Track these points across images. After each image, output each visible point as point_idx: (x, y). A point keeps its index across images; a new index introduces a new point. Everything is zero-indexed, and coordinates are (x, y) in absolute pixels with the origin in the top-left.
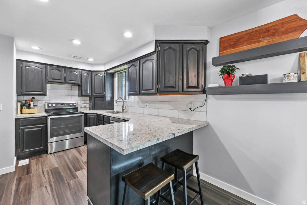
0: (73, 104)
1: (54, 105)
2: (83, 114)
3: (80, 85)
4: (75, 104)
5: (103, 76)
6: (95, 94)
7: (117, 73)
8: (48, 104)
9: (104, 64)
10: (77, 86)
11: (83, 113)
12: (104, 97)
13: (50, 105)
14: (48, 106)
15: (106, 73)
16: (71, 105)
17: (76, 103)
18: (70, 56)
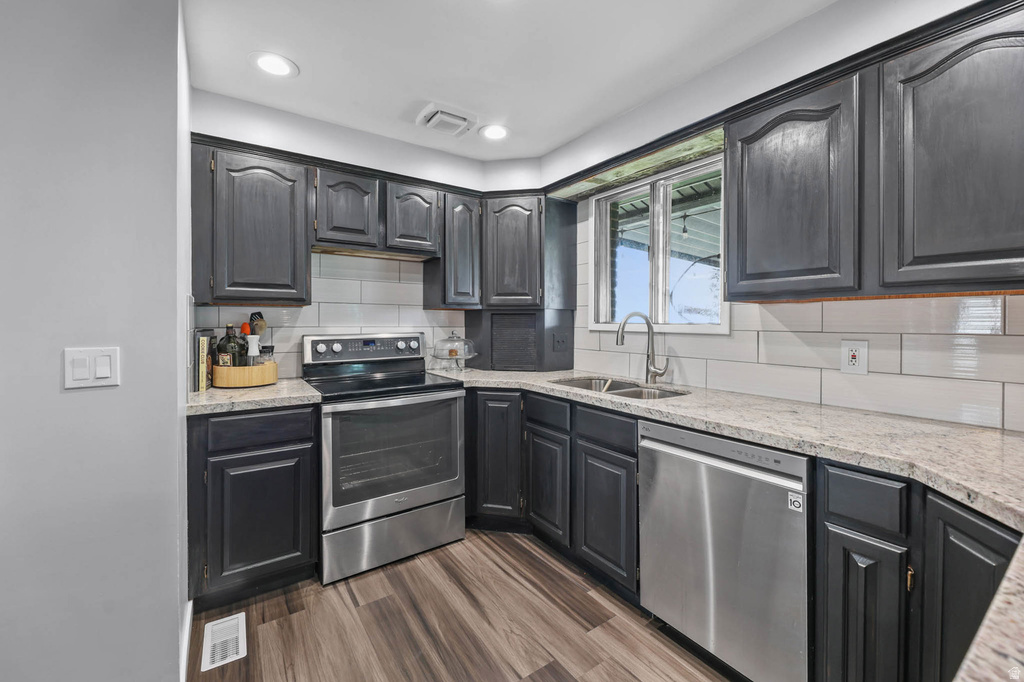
0: (407, 340)
1: (337, 347)
2: (461, 393)
3: (440, 255)
4: (414, 344)
5: (535, 213)
6: (495, 299)
7: (593, 201)
8: (315, 344)
9: (537, 161)
10: (422, 264)
11: (459, 385)
12: (535, 311)
13: (322, 348)
14: (315, 353)
15: (547, 200)
16: (401, 345)
17: (416, 339)
18: (408, 116)
